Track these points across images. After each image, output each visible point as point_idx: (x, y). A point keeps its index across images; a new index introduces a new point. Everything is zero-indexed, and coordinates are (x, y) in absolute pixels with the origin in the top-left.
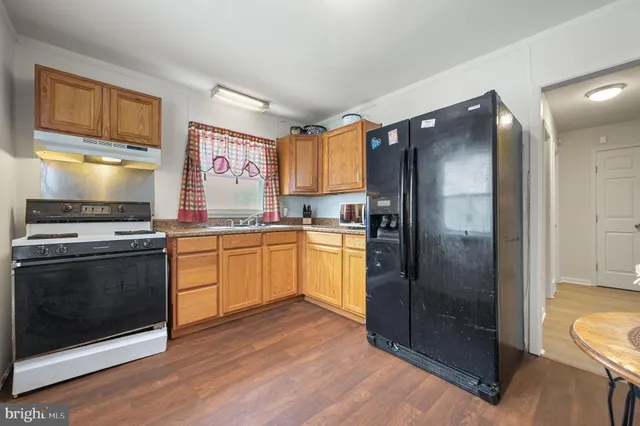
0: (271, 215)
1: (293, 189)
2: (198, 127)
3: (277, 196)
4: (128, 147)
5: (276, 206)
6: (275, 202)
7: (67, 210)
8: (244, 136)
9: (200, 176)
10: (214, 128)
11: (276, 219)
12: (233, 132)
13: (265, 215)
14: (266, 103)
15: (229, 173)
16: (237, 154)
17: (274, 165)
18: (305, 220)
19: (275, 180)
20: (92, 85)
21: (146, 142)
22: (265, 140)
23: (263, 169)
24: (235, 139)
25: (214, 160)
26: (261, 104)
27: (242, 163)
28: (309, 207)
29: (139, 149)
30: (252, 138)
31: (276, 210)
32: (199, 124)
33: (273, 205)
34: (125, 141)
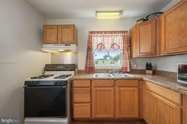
0: (126, 68)
1: (138, 54)
2: (92, 33)
3: (129, 58)
4: (65, 45)
5: (128, 64)
6: (128, 62)
7: (53, 67)
8: (111, 32)
9: (92, 53)
10: (98, 32)
11: (128, 70)
12: (106, 32)
13: (123, 68)
14: (121, 12)
15: (104, 50)
16: (108, 41)
17: (127, 43)
18: (147, 72)
19: (128, 50)
20: (54, 27)
21: (70, 42)
22: (123, 31)
23: (121, 46)
24: (107, 34)
25: (98, 45)
26: (118, 13)
27: (110, 44)
28: (150, 64)
29: (68, 45)
30: (115, 32)
31: (128, 66)
32: (92, 32)
33: (127, 63)
34: (64, 43)
